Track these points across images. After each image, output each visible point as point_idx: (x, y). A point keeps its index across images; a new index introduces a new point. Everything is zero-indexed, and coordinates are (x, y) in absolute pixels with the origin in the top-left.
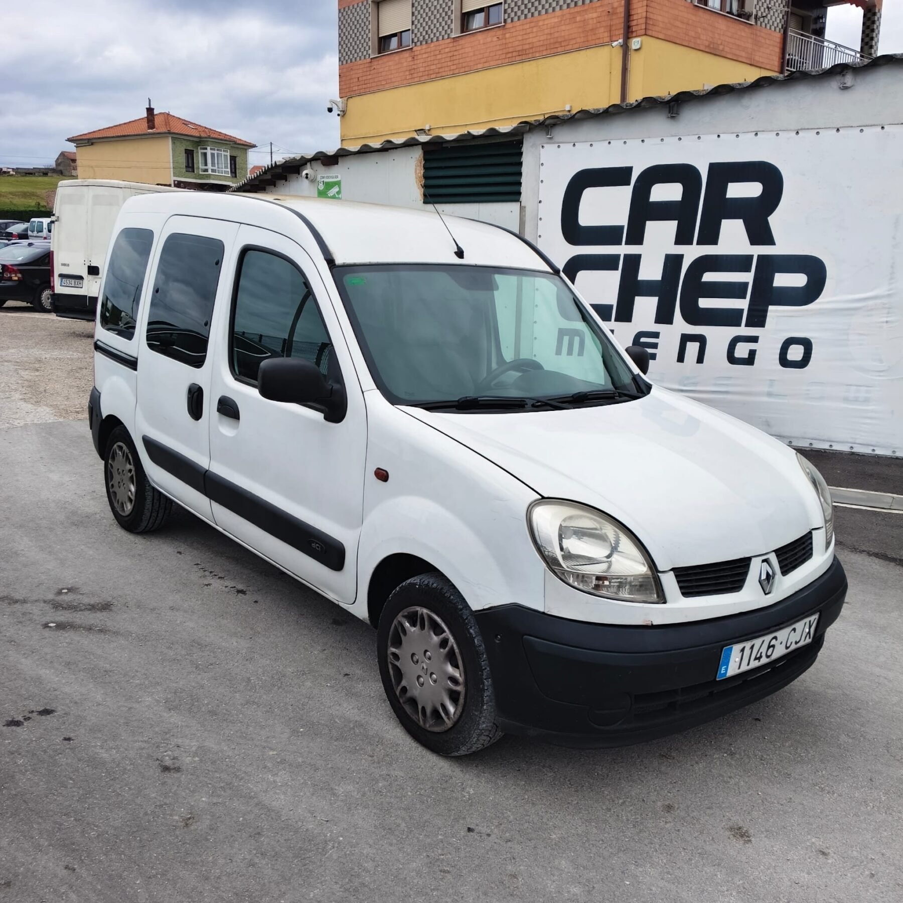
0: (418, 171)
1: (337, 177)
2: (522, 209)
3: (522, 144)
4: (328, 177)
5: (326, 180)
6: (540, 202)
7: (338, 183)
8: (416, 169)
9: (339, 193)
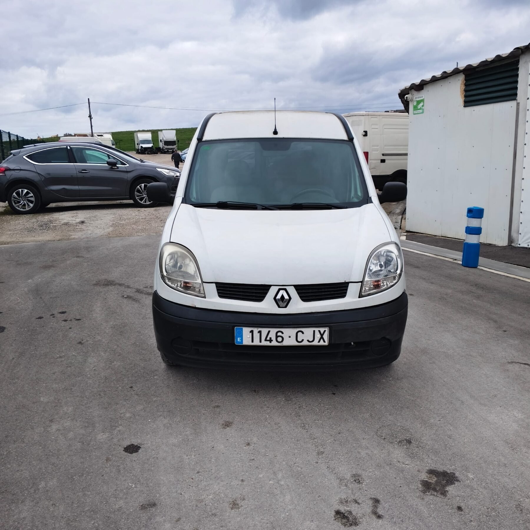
0: (462, 88)
1: (422, 97)
2: (518, 104)
3: (519, 62)
4: (418, 98)
5: (418, 99)
6: (528, 99)
7: (423, 101)
8: (461, 87)
9: (423, 106)
